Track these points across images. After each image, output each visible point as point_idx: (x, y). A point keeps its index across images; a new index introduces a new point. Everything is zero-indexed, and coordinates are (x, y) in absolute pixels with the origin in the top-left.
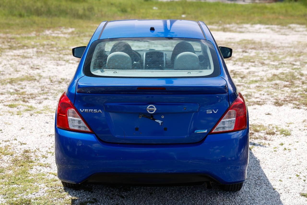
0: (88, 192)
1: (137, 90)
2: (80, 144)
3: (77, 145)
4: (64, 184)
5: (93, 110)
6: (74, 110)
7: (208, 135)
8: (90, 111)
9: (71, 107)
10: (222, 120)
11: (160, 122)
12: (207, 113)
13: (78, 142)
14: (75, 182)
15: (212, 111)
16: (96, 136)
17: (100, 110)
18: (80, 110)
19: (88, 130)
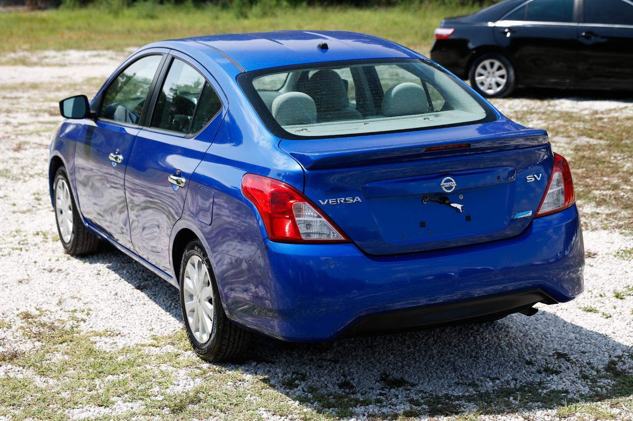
5: (345, 199)
6: (307, 203)
7: (534, 220)
8: (339, 201)
10: (549, 192)
11: (459, 206)
12: (528, 181)
15: (534, 177)
16: (356, 248)
17: (358, 198)
18: (320, 201)
19: (342, 238)
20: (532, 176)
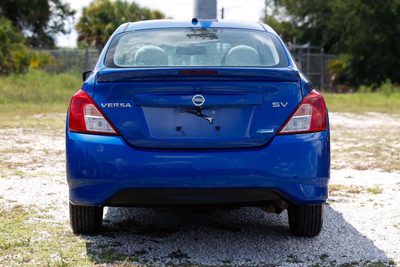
0: (108, 237)
1: (179, 74)
2: (102, 150)
3: (98, 150)
4: (75, 227)
5: (119, 104)
6: (93, 105)
7: (276, 137)
8: (114, 106)
9: (89, 103)
10: (294, 117)
11: (210, 119)
12: (273, 106)
13: (99, 146)
14: (94, 204)
15: (280, 104)
16: (123, 140)
17: (129, 104)
18: (102, 104)
19: (113, 131)
20: (279, 103)
